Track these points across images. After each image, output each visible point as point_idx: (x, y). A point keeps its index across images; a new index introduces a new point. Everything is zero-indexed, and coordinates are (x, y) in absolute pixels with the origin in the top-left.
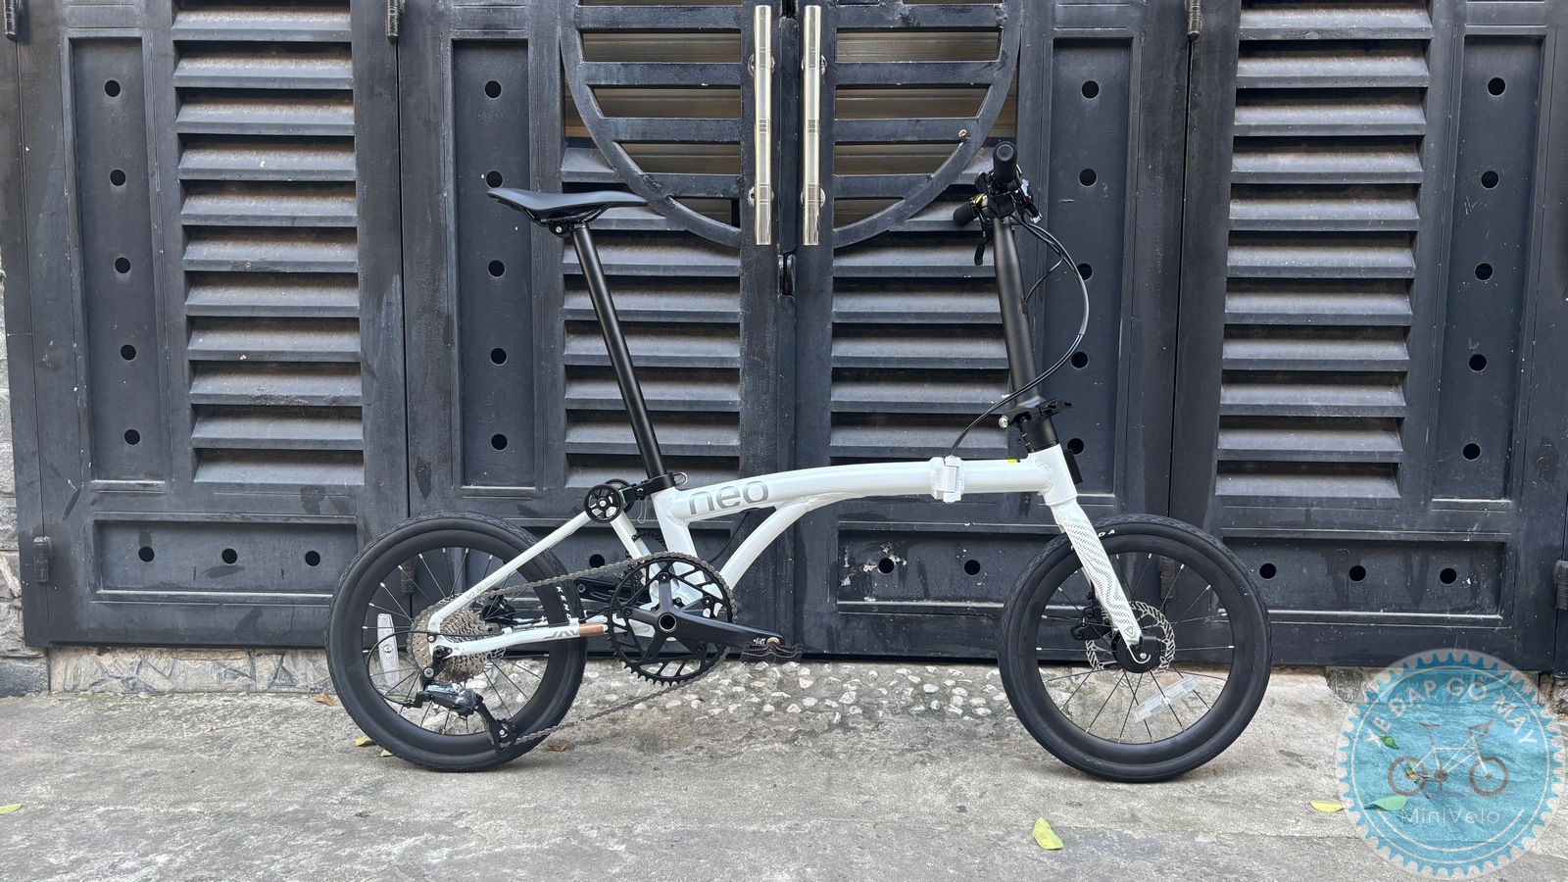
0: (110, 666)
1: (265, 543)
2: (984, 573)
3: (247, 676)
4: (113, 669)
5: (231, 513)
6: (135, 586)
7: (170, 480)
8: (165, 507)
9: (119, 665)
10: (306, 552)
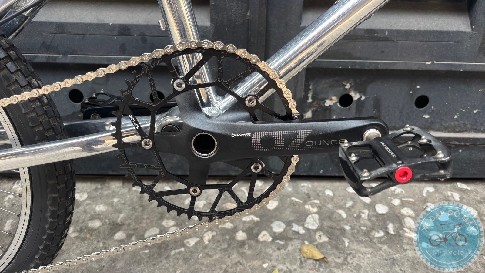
2: (431, 107)
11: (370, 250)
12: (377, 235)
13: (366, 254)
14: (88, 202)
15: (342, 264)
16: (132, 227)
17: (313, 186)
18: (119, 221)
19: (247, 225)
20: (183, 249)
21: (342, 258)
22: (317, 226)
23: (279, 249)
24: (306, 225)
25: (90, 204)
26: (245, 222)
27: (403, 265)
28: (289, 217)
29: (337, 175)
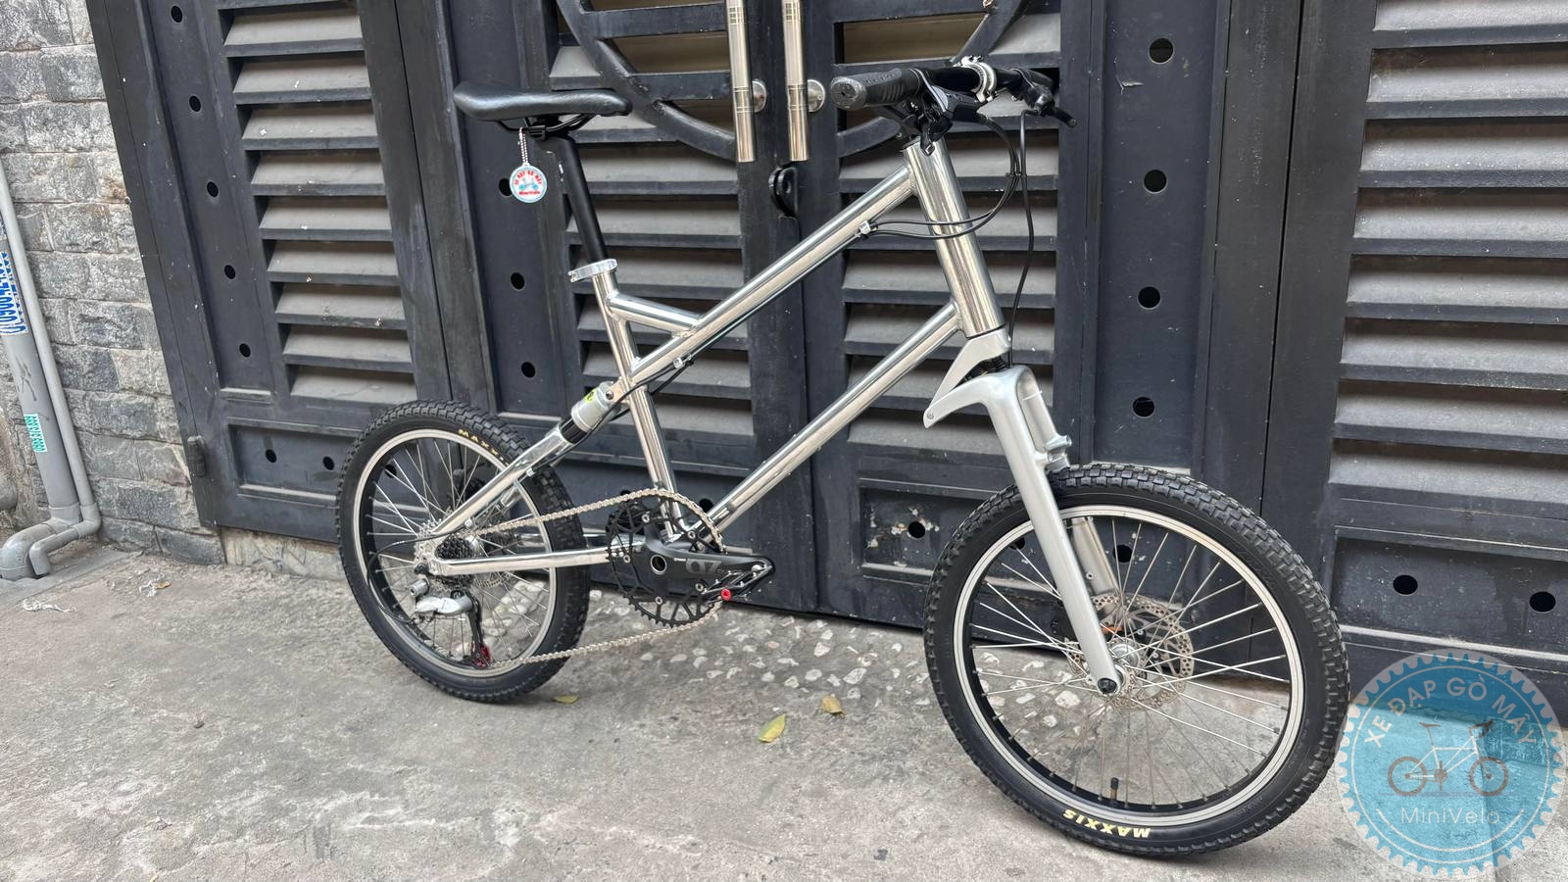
0: (263, 549)
4: (265, 552)
5: (322, 426)
6: (268, 483)
7: (274, 391)
8: (274, 417)
9: (269, 548)
11: (899, 716)
12: (920, 702)
13: (891, 718)
14: (628, 618)
15: (857, 724)
16: (661, 650)
17: (885, 637)
18: (651, 643)
19: (780, 668)
20: (702, 680)
21: (861, 718)
22: (857, 680)
23: (799, 697)
24: (845, 679)
25: (628, 620)
26: (779, 664)
27: (925, 736)
29: (914, 626)
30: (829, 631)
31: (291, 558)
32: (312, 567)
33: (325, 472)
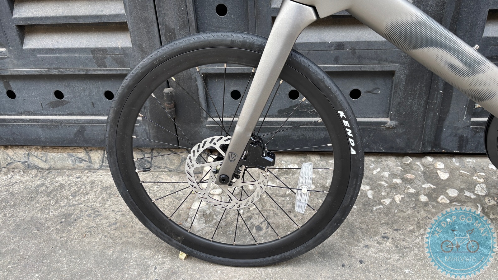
0: (13, 155)
1: (79, 86)
3: (87, 161)
4: (15, 157)
5: (51, 69)
6: (11, 113)
7: (9, 48)
8: (10, 66)
9: (17, 155)
10: (104, 91)
19: (427, 191)
20: (381, 206)
22: (485, 192)
24: (476, 192)
26: (425, 189)
28: (461, 186)
30: (439, 163)
31: (35, 159)
32: (52, 163)
33: (57, 101)
